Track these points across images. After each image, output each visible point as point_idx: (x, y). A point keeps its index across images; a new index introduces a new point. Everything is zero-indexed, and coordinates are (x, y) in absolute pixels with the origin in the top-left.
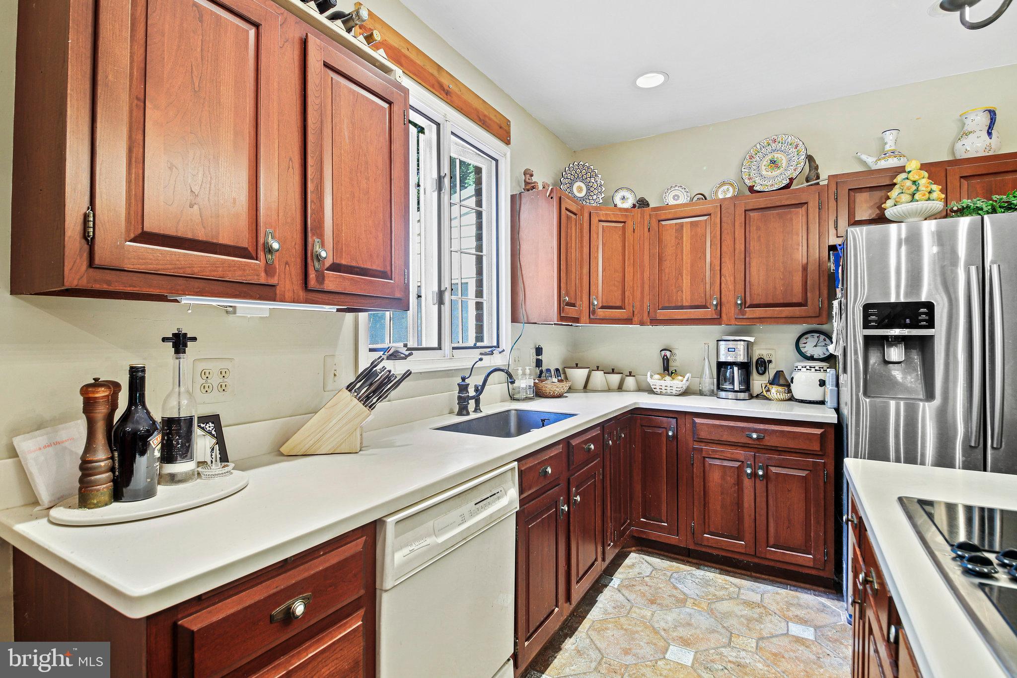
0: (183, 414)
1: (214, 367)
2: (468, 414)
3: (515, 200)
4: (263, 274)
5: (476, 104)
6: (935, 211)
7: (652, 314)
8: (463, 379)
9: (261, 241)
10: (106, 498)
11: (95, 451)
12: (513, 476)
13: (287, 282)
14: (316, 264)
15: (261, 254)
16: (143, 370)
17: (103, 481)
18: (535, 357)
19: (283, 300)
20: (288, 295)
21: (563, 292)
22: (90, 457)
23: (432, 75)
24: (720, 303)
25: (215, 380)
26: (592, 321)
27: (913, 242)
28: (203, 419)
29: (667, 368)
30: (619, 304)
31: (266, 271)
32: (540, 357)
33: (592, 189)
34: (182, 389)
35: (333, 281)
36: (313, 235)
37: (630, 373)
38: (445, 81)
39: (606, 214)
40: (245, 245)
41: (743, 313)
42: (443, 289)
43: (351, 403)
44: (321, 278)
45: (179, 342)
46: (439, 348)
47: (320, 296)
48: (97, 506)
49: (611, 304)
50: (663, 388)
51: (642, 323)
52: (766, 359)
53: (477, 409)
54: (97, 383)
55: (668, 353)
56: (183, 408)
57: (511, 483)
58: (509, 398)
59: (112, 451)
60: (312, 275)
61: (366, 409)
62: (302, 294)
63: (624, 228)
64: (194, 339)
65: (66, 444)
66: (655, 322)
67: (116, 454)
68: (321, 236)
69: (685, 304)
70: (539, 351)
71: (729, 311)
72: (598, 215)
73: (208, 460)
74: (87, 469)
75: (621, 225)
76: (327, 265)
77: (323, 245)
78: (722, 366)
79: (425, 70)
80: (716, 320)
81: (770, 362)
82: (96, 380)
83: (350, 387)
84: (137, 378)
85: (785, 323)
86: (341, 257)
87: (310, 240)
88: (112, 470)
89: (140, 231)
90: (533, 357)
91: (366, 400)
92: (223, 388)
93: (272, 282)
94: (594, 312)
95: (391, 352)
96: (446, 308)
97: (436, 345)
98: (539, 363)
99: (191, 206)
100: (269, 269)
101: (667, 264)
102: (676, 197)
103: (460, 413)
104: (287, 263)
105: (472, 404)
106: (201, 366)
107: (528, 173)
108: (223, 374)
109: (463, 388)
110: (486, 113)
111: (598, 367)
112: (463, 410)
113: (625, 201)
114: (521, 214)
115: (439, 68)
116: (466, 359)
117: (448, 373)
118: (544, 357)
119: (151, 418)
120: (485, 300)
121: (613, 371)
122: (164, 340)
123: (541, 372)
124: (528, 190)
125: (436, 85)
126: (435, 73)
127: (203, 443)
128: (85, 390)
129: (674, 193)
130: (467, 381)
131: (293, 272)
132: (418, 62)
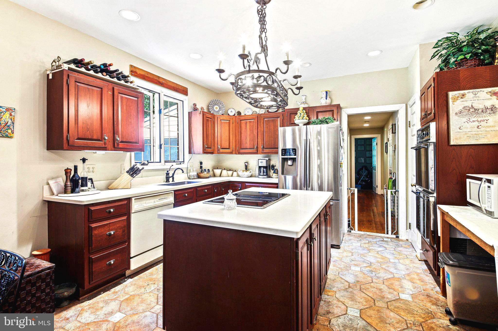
0: (85, 176)
1: (91, 167)
2: (169, 182)
3: (190, 114)
4: (104, 145)
5: (173, 85)
6: (306, 123)
7: (239, 151)
8: (168, 171)
9: (103, 137)
10: (70, 192)
11: (68, 182)
12: (172, 194)
13: (110, 146)
14: (117, 141)
15: (103, 140)
16: (77, 166)
17: (69, 188)
18: (200, 165)
19: (108, 150)
20: (110, 149)
21: (205, 144)
22: (67, 184)
23: (156, 80)
24: (257, 147)
25: (91, 170)
26: (218, 153)
27: (300, 130)
28: (89, 179)
29: (247, 168)
30: (228, 147)
31: (104, 144)
32: (201, 165)
33: (221, 108)
34: (85, 171)
35: (121, 145)
36: (116, 134)
37: (235, 170)
38: (161, 80)
39: (223, 118)
40: (99, 138)
41: (263, 151)
42: (161, 144)
43: (127, 177)
44: (118, 145)
45: (84, 160)
46: (160, 162)
47: (118, 149)
48: (68, 194)
49: (225, 148)
50: (243, 175)
51: (236, 154)
52: (274, 165)
53: (173, 181)
54: (68, 169)
55: (247, 164)
56: (85, 175)
57: (171, 196)
58: (188, 178)
59: (71, 183)
60: (116, 144)
61: (132, 178)
62: (113, 149)
63: (229, 122)
64: (87, 160)
65: (59, 183)
66: (239, 153)
67: (72, 184)
68: (118, 135)
69: (248, 148)
70: (201, 163)
71: (260, 150)
72: (220, 118)
73: (91, 188)
74: (66, 186)
75: (228, 121)
76: (120, 141)
77: (119, 137)
78: (260, 167)
79: (154, 79)
80: (257, 153)
81: (275, 166)
82: (68, 168)
83: (127, 172)
84: (76, 168)
85: (274, 154)
86: (124, 139)
87: (115, 136)
88: (71, 187)
89: (77, 138)
90: (199, 165)
91: (132, 175)
92: (93, 172)
93: (106, 146)
94: (219, 150)
95: (142, 163)
96: (162, 150)
97: (159, 161)
98: (201, 167)
99: (88, 131)
100: (105, 144)
101: (243, 135)
102: (248, 112)
103: (166, 182)
104: (109, 142)
105: (171, 179)
106: (88, 166)
107: (195, 105)
108: (93, 168)
109: (168, 174)
110: (177, 87)
111: (225, 169)
112: (168, 180)
113: (232, 112)
114: (192, 118)
115: (159, 77)
116: (168, 165)
117: (163, 170)
118: (203, 165)
119: (79, 176)
120: (180, 146)
121: (230, 170)
122: (81, 160)
123: (202, 170)
124: (194, 110)
125: (158, 82)
126: (157, 79)
127: (89, 184)
128: (65, 170)
129: (248, 110)
130: (169, 172)
131: (111, 144)
132: (151, 77)
